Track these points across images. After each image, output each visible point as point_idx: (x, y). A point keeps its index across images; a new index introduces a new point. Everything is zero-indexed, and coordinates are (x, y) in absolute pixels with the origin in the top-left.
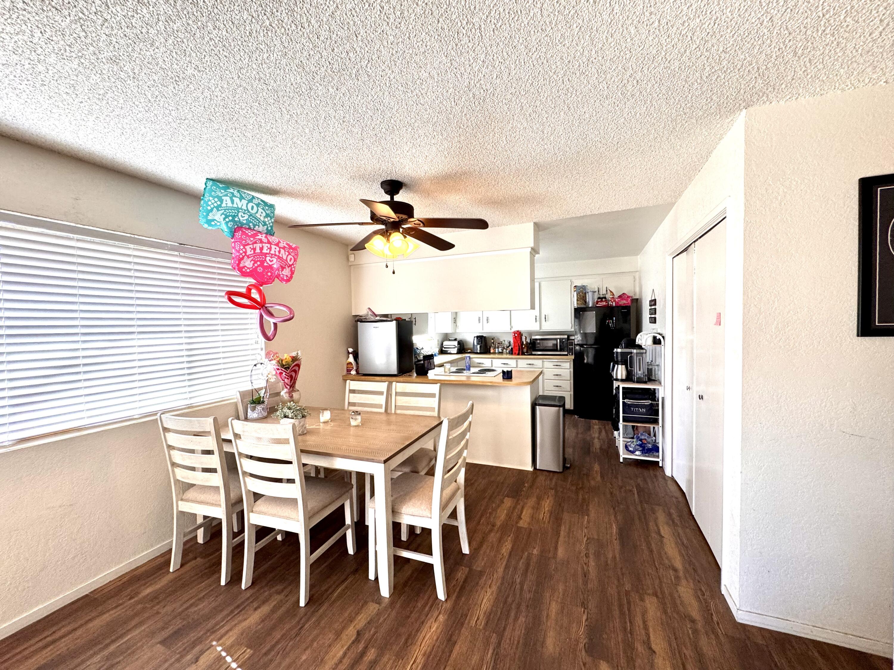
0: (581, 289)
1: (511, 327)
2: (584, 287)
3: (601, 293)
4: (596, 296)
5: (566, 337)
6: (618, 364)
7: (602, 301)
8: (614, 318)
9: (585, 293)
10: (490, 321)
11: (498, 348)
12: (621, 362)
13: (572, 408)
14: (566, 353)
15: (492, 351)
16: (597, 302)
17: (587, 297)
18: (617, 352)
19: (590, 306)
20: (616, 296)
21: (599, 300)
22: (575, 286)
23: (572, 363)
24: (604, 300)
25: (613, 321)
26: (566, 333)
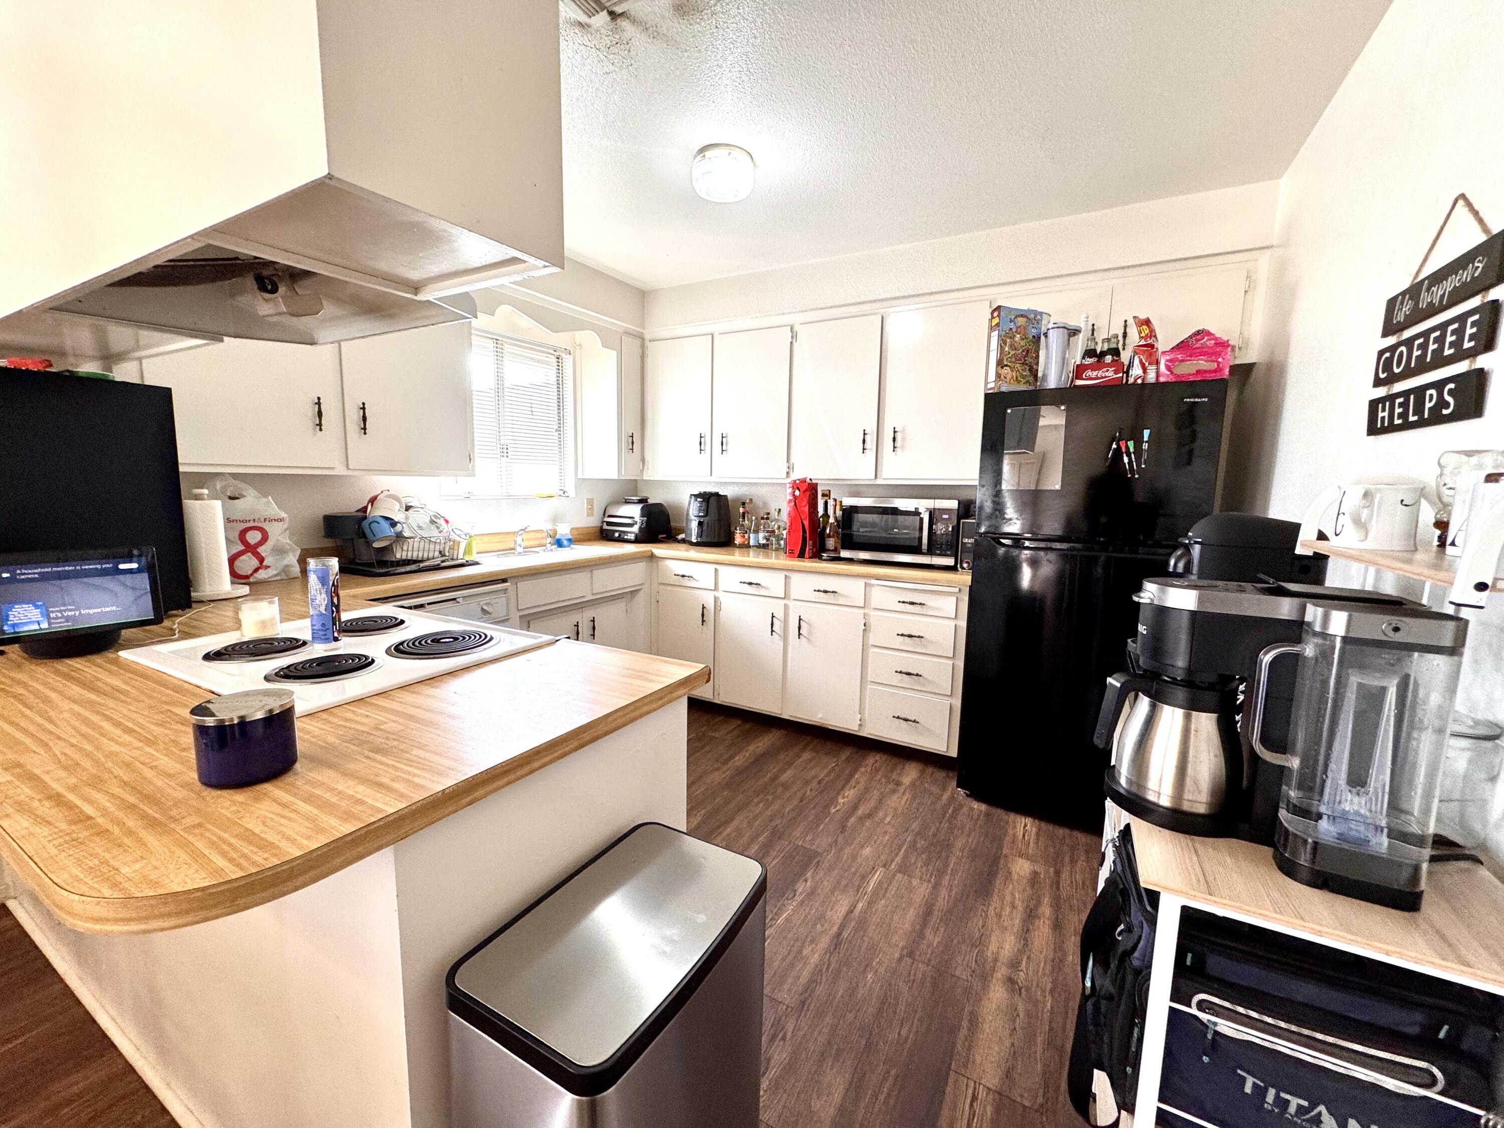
0: (1021, 321)
1: (790, 469)
2: (1032, 317)
3: (1101, 336)
4: (1080, 344)
5: (953, 504)
6: (1158, 698)
7: (1099, 365)
8: (1146, 433)
9: (1037, 340)
10: (731, 447)
11: (756, 531)
12: (1188, 683)
13: (954, 753)
14: (950, 561)
15: (738, 540)
16: (1079, 371)
17: (1042, 353)
18: (1162, 612)
19: (1052, 383)
20: (1165, 342)
21: (1089, 361)
22: (999, 308)
23: (966, 598)
24: (1109, 359)
25: (1138, 446)
26: (953, 492)
